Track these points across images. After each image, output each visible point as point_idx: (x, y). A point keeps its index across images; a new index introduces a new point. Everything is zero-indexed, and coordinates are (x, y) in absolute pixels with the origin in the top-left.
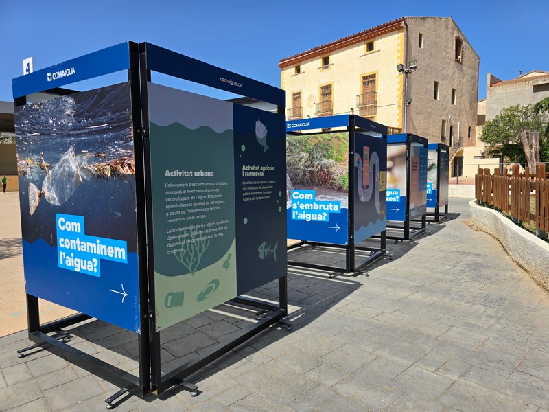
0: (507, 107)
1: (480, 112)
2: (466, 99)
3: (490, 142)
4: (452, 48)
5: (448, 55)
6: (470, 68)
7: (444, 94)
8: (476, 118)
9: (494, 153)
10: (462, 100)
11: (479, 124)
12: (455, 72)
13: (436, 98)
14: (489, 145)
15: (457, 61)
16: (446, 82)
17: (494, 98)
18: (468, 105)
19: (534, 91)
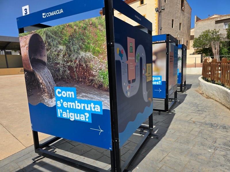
0: (204, 31)
1: (191, 34)
2: (186, 28)
3: (196, 47)
4: (179, 3)
5: (178, 7)
6: (187, 13)
7: (176, 26)
8: (190, 36)
9: (198, 52)
10: (184, 28)
11: (191, 40)
12: (181, 15)
13: (172, 27)
14: (196, 48)
15: (182, 10)
16: (177, 20)
17: (198, 27)
18: (187, 31)
19: (216, 23)
